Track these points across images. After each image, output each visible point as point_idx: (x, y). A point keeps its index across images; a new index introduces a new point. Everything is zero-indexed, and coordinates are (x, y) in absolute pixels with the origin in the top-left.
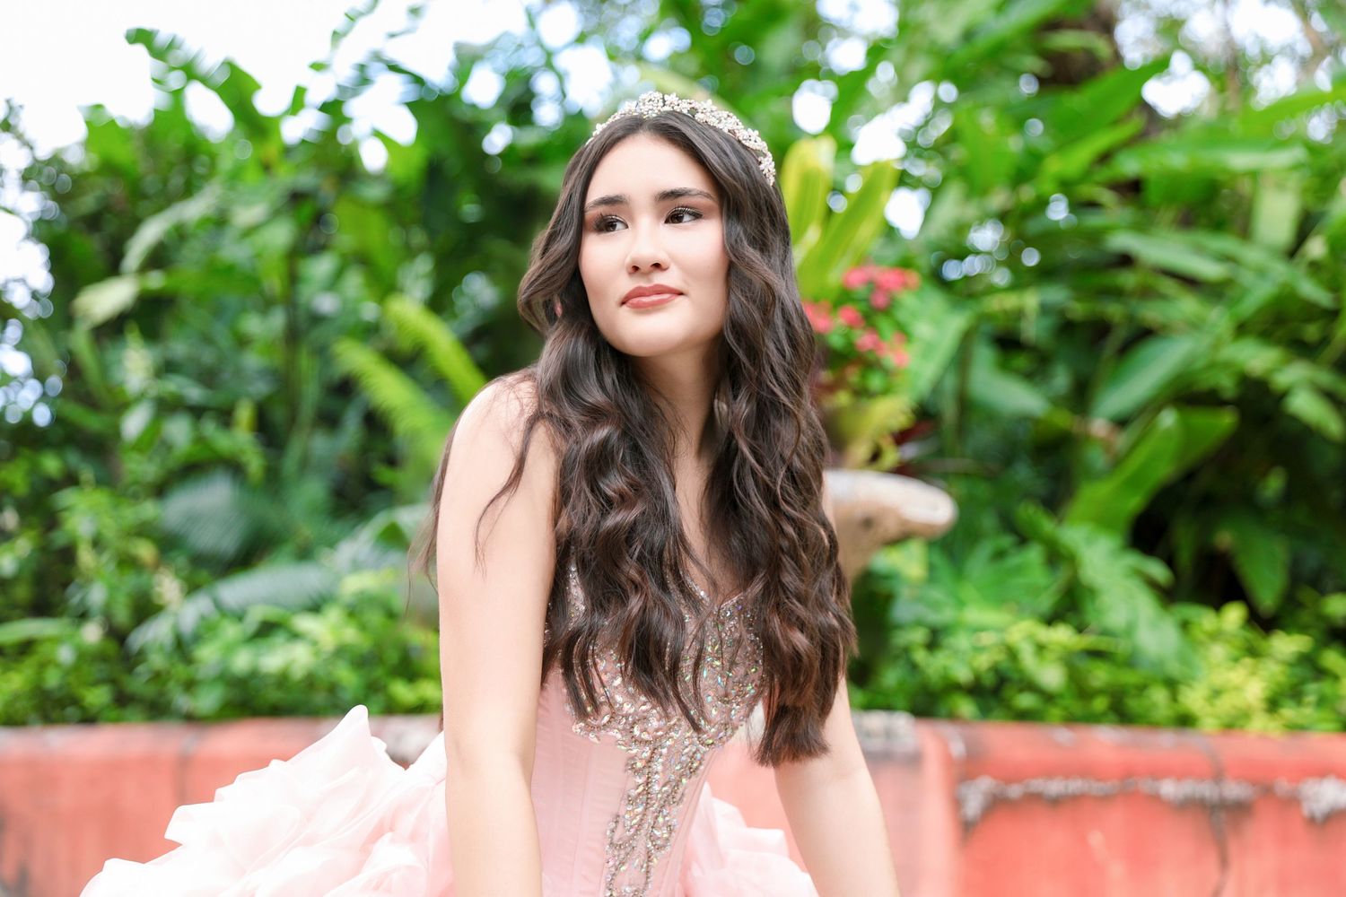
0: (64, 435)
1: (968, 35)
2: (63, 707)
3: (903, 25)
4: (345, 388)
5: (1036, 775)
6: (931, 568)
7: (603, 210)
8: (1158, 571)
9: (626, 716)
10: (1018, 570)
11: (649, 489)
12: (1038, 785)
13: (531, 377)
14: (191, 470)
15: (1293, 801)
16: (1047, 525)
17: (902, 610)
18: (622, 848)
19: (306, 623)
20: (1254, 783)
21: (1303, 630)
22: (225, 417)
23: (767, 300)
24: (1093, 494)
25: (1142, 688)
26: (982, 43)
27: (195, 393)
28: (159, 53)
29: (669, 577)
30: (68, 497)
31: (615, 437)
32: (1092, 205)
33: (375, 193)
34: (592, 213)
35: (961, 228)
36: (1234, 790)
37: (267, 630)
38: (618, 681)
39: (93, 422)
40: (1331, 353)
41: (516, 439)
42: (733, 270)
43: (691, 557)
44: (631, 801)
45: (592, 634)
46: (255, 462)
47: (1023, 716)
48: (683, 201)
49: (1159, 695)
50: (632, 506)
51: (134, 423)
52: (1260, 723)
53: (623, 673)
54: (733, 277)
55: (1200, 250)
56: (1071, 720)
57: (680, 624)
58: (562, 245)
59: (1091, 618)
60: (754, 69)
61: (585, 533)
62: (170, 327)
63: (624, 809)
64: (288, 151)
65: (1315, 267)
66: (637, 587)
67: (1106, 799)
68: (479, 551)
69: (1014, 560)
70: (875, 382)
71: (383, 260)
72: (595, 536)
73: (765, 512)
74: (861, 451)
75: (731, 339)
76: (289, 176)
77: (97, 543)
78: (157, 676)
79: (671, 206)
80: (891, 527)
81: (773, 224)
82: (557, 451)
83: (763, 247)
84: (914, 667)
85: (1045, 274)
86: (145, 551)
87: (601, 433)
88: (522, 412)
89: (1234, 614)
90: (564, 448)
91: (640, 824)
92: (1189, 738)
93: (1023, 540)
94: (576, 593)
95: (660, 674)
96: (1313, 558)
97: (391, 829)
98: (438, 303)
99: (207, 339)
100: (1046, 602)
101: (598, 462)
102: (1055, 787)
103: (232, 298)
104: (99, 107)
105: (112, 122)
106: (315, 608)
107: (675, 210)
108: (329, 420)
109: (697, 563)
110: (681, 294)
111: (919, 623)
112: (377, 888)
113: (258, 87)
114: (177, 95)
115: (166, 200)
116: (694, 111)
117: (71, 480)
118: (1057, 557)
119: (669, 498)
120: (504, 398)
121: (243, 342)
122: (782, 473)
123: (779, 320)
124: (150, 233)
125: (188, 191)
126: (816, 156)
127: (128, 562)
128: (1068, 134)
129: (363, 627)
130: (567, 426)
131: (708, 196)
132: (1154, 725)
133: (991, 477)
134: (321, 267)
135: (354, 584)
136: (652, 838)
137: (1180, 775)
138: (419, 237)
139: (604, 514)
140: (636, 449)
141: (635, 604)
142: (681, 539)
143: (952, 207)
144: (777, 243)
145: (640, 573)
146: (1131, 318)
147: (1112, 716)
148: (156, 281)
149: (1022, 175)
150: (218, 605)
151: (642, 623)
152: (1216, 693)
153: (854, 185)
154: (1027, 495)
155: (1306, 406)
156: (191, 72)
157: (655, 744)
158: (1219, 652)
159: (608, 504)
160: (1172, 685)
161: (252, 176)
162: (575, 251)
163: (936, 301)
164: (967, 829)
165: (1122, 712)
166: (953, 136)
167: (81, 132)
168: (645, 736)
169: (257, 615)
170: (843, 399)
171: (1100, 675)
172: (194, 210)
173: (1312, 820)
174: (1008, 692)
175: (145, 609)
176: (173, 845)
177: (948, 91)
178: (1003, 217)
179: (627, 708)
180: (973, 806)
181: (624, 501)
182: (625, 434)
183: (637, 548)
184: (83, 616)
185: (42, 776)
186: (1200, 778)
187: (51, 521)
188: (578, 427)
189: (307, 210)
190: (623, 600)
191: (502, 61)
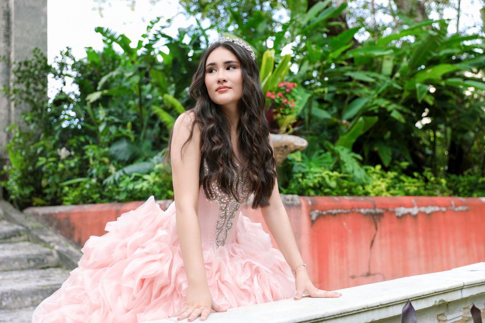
0: (85, 131)
1: (309, 23)
2: (88, 200)
3: (291, 21)
4: (155, 117)
5: (329, 209)
6: (302, 158)
7: (210, 66)
8: (359, 157)
9: (219, 197)
10: (325, 158)
11: (224, 140)
12: (330, 211)
13: (193, 111)
14: (117, 139)
15: (394, 212)
16: (332, 147)
17: (295, 169)
18: (220, 229)
19: (146, 177)
20: (383, 209)
21: (395, 170)
22: (125, 126)
23: (253, 89)
24: (343, 138)
25: (356, 187)
26: (312, 24)
27: (117, 120)
28: (104, 34)
29: (229, 162)
30: (86, 147)
31: (215, 126)
32: (342, 65)
33: (160, 68)
34: (207, 68)
35: (308, 71)
36: (378, 211)
37: (137, 179)
38: (217, 188)
39: (92, 128)
40: (402, 101)
41: (190, 127)
42: (244, 81)
43: (236, 158)
44: (221, 218)
45: (210, 177)
46: (132, 137)
47: (326, 194)
48: (231, 64)
49: (361, 188)
50: (220, 145)
51: (102, 128)
52: (385, 194)
53: (218, 186)
54: (244, 83)
55: (368, 76)
56: (338, 195)
57: (233, 174)
58: (200, 76)
59: (343, 170)
60: (256, 32)
61: (208, 152)
62: (110, 104)
63: (220, 220)
64: (138, 57)
65: (397, 79)
66: (221, 165)
67: (348, 213)
68: (182, 156)
69: (324, 155)
70: (287, 111)
71: (163, 85)
72: (210, 152)
73: (249, 144)
74: (284, 129)
75: (243, 99)
76: (138, 64)
77: (94, 159)
78: (110, 191)
79: (227, 65)
80: (292, 148)
81: (254, 70)
82: (200, 130)
83: (252, 75)
84: (299, 183)
85: (330, 83)
86: (106, 160)
87: (212, 126)
88: (191, 120)
89: (378, 167)
90: (202, 129)
91: (224, 223)
92: (367, 198)
93: (326, 151)
94: (206, 166)
95: (228, 187)
96: (398, 153)
97: (161, 226)
98: (177, 96)
99: (120, 107)
100: (332, 166)
101: (211, 133)
102: (334, 211)
103: (126, 97)
104: (90, 48)
105: (94, 51)
106: (148, 173)
107: (228, 66)
108: (151, 126)
109: (237, 159)
110: (230, 88)
111: (300, 172)
112: (158, 241)
113: (131, 42)
114: (110, 44)
115: (108, 71)
116: (233, 41)
117: (87, 143)
118: (335, 154)
119: (230, 143)
120: (186, 117)
121: (129, 107)
122: (254, 135)
123: (255, 95)
124: (104, 80)
125: (113, 69)
126: (270, 54)
127: (102, 163)
128: (335, 47)
129: (160, 177)
130: (203, 124)
131: (237, 62)
132: (359, 195)
133: (317, 135)
134: (148, 87)
135: (157, 167)
136: (227, 226)
137: (365, 208)
138: (172, 79)
139: (212, 147)
140: (221, 130)
141: (221, 169)
142: (232, 152)
143: (306, 67)
144: (255, 75)
145: (222, 162)
146: (352, 94)
147: (348, 194)
148: (106, 92)
149: (323, 58)
150: (124, 172)
151: (223, 174)
152: (374, 187)
153: (280, 62)
154: (327, 139)
155: (395, 115)
156: (112, 38)
157: (227, 203)
158: (375, 176)
159: (213, 144)
160: (363, 185)
161: (130, 64)
162: (204, 78)
163: (302, 90)
164: (313, 222)
165: (351, 193)
166: (305, 49)
167: (86, 55)
168: (225, 201)
169: (134, 175)
170: (279, 115)
171: (345, 183)
172: (114, 73)
173: (398, 217)
174: (322, 188)
175: (107, 174)
176: (107, 232)
177: (305, 37)
178: (318, 69)
179: (220, 194)
180: (314, 217)
181: (218, 143)
182: (217, 126)
183: (221, 155)
184: (91, 177)
185: (83, 216)
186: (370, 208)
187: (83, 153)
188: (205, 124)
189: (143, 72)
190: (218, 169)
191: (191, 34)
